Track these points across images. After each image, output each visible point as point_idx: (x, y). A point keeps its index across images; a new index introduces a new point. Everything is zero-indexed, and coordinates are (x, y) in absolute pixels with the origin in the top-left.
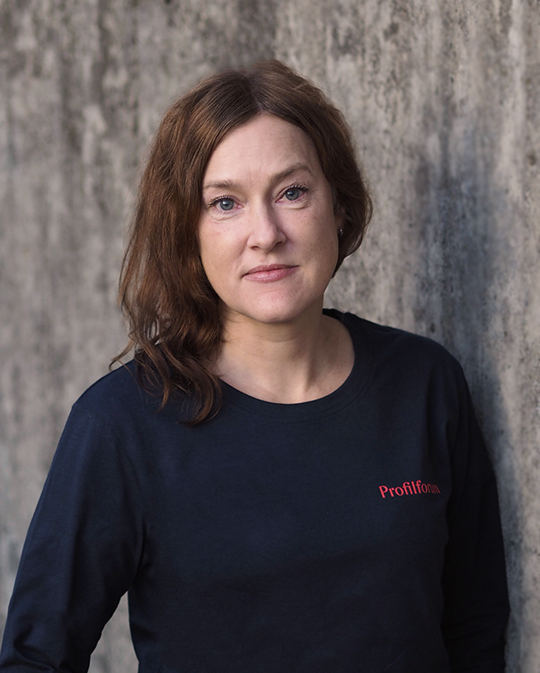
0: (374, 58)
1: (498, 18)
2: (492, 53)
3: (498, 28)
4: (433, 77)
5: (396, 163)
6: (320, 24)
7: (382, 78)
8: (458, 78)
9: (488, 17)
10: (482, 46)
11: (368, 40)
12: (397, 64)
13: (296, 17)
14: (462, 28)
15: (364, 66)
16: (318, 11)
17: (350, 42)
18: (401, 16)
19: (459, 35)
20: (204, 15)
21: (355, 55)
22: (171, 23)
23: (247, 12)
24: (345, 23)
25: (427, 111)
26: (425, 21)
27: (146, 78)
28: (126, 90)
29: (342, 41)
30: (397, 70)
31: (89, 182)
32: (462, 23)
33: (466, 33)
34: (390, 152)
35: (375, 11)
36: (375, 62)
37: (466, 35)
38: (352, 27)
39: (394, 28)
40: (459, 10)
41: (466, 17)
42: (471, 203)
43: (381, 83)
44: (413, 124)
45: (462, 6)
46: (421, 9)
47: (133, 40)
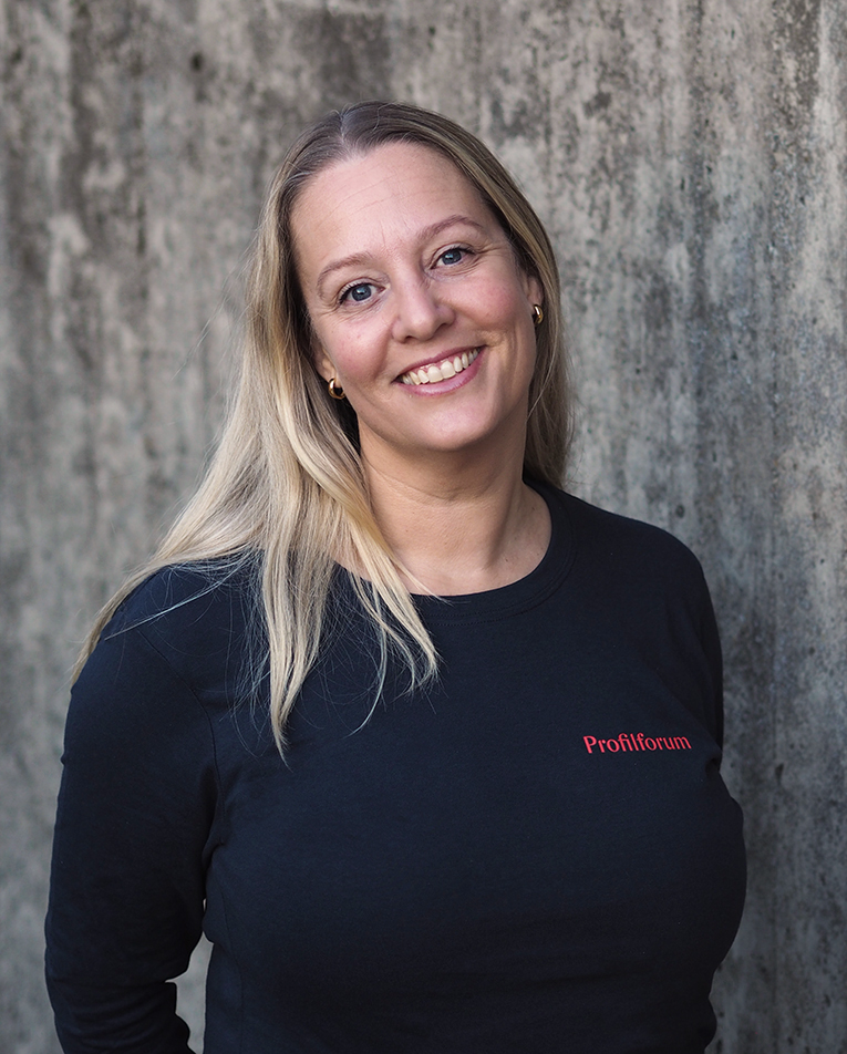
0: (568, 142)
1: (794, 85)
2: (783, 132)
3: (793, 99)
4: (675, 166)
5: (610, 286)
6: (469, 96)
7: (582, 167)
8: (721, 167)
9: (776, 83)
10: (765, 123)
11: (556, 117)
12: (610, 150)
13: (425, 87)
14: (726, 98)
15: (550, 153)
16: (465, 77)
17: (523, 120)
18: (614, 83)
19: (720, 108)
20: (260, 86)
21: (532, 138)
22: (201, 97)
23: (337, 80)
24: (513, 95)
25: (666, 214)
26: (659, 89)
27: (158, 175)
28: (124, 190)
29: (508, 118)
30: (609, 157)
31: (59, 323)
32: (727, 92)
33: (733, 105)
34: (598, 270)
35: (568, 77)
36: (571, 147)
37: (733, 109)
38: (526, 98)
39: (602, 101)
40: (720, 73)
41: (733, 84)
42: (748, 338)
43: (581, 176)
44: (640, 231)
45: (725, 69)
46: (651, 72)
47: (136, 122)
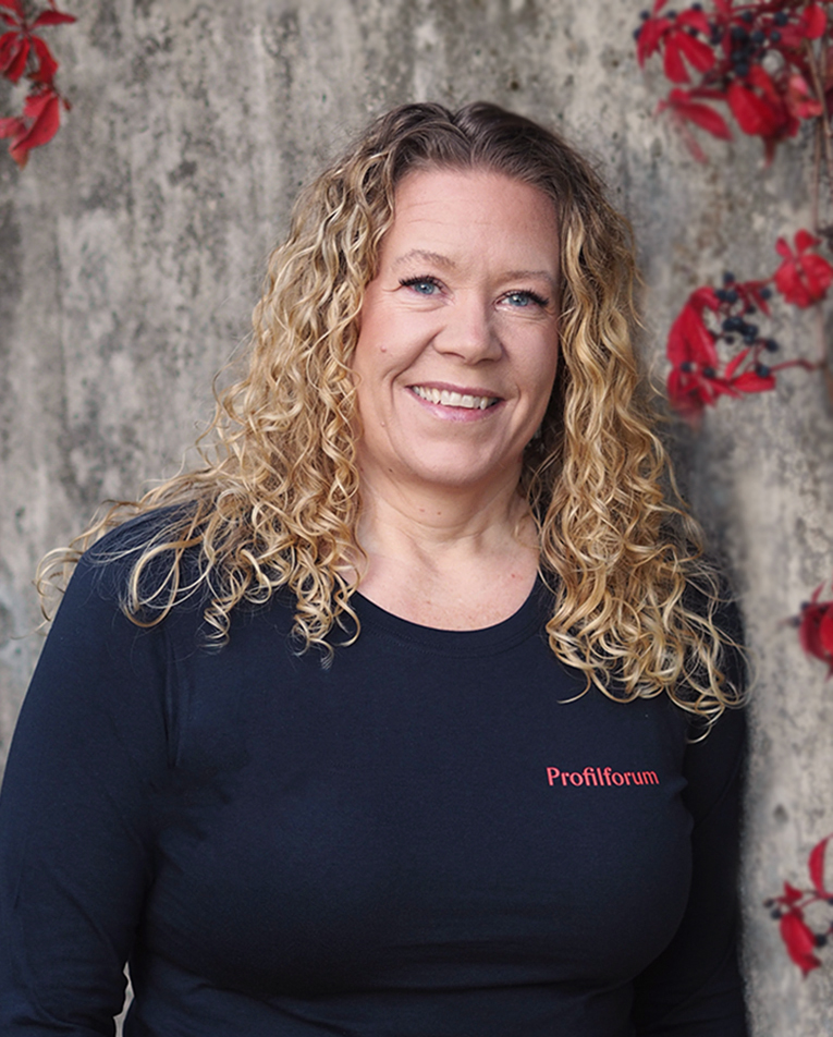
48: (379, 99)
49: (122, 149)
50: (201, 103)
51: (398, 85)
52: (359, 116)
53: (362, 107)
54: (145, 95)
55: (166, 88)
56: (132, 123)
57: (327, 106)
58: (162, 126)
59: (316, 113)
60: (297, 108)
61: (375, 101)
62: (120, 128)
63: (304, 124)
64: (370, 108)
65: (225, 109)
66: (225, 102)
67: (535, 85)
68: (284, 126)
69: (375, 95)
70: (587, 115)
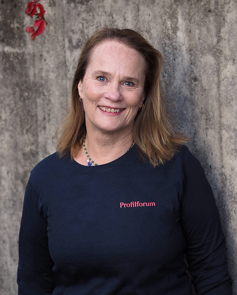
48: (167, 15)
49: (86, 31)
50: (111, 17)
51: (172, 11)
52: (160, 21)
53: (161, 18)
54: (93, 15)
55: (100, 14)
56: (89, 24)
57: (150, 18)
58: (99, 24)
59: (147, 20)
60: (141, 19)
61: (165, 16)
62: (85, 25)
63: (143, 23)
64: (164, 18)
65: (118, 19)
66: (118, 17)
67: (216, 10)
68: (137, 23)
69: (166, 14)
70: (232, 19)
